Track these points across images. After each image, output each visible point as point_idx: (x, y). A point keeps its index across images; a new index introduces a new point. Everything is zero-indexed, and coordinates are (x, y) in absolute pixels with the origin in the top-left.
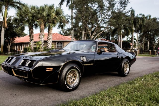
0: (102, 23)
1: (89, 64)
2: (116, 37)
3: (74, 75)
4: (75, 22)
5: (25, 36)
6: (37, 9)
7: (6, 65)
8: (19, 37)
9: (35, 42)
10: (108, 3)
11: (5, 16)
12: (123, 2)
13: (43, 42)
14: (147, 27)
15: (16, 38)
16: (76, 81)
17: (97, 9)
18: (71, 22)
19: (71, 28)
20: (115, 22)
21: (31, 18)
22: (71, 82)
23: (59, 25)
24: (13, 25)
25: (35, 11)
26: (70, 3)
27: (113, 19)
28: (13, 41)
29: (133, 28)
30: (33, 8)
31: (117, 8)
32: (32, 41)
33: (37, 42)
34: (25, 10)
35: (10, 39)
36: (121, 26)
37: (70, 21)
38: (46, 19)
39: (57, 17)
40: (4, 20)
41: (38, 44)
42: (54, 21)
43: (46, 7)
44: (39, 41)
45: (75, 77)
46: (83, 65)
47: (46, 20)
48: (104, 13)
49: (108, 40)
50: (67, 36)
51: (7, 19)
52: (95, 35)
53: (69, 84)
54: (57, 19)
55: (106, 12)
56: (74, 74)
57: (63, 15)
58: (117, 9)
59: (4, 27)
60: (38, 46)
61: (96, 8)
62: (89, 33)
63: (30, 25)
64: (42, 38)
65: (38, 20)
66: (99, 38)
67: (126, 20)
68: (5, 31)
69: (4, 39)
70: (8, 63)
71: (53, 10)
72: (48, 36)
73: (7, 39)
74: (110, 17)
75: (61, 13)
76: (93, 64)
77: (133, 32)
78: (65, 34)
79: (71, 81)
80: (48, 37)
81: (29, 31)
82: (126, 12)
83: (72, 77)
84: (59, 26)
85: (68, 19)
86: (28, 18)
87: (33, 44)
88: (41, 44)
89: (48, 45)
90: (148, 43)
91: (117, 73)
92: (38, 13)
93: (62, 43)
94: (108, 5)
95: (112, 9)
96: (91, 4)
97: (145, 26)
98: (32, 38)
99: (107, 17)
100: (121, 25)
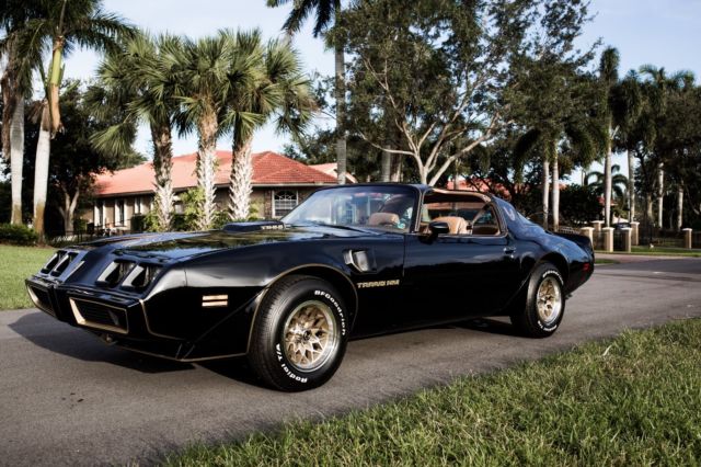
0: (470, 110)
1: (382, 283)
2: (534, 171)
3: (319, 324)
4: (351, 104)
5: (137, 163)
6: (187, 49)
7: (46, 281)
8: (112, 168)
9: (178, 192)
10: (495, 21)
11: (55, 80)
12: (561, 17)
13: (213, 191)
14: (674, 127)
15: (98, 172)
16: (324, 349)
17: (446, 48)
18: (334, 107)
19: (336, 131)
20: (529, 102)
21: (160, 90)
22: (303, 354)
23: (281, 118)
24: (87, 116)
25: (178, 59)
26: (331, 24)
27: (515, 90)
28: (88, 186)
29: (610, 131)
30: (171, 45)
31: (533, 42)
32: (163, 186)
33: (187, 191)
34: (136, 55)
35: (74, 177)
36: (552, 121)
37: (331, 101)
38: (225, 92)
39: (272, 86)
40: (48, 95)
41: (190, 199)
42: (258, 99)
43: (227, 43)
44: (195, 187)
45: (319, 334)
46: (357, 286)
47: (225, 96)
48: (478, 64)
49: (500, 182)
50: (317, 163)
51: (62, 94)
52: (441, 162)
53: (294, 359)
54: (272, 93)
55: (487, 61)
56: (317, 321)
57: (299, 76)
58: (534, 46)
59: (48, 125)
60: (190, 210)
61: (444, 43)
62: (413, 151)
63: (155, 117)
64: (208, 175)
65: (189, 95)
66: (460, 173)
67: (573, 97)
68: (52, 142)
69: (49, 177)
70: (54, 274)
71: (254, 54)
72: (233, 166)
73: (63, 178)
74: (504, 84)
75: (289, 65)
76: (397, 282)
77: (607, 149)
78: (309, 156)
79: (302, 348)
80: (234, 171)
81: (152, 144)
82: (575, 59)
83: (309, 333)
84: (283, 122)
85: (320, 90)
86: (147, 89)
87: (170, 201)
88: (205, 201)
89: (234, 205)
90: (681, 194)
91: (506, 320)
92: (188, 68)
93: (294, 198)
94: (494, 31)
95: (512, 50)
96: (422, 27)
97: (661, 121)
98: (164, 176)
99: (492, 81)
100: (550, 115)
